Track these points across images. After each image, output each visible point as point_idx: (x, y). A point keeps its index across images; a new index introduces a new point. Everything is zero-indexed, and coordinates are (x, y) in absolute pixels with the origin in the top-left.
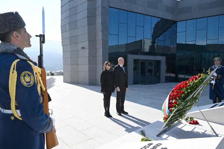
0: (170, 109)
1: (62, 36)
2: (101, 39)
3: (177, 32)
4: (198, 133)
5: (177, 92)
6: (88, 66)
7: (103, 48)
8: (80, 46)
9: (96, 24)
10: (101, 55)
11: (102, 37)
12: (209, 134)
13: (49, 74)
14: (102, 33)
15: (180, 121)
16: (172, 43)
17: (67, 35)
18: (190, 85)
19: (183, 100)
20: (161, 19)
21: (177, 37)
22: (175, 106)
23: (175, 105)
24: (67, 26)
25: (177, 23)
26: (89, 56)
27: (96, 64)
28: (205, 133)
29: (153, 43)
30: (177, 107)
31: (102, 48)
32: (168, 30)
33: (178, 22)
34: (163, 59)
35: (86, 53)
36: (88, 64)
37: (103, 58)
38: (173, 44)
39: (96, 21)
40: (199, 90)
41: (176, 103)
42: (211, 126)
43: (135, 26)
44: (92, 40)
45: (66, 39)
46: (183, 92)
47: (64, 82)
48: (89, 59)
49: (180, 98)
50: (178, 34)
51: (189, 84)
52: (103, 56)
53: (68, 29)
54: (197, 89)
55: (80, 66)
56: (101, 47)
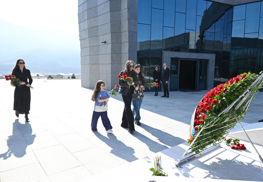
0: (196, 127)
1: (80, 27)
2: (127, 30)
3: (233, 20)
4: (242, 163)
5: (207, 101)
6: (110, 65)
7: (130, 42)
8: (102, 39)
9: (120, 10)
10: (127, 51)
11: (129, 28)
12: (259, 167)
13: (70, 77)
14: (129, 22)
15: (217, 144)
16: (225, 36)
17: (86, 25)
18: (226, 89)
19: (215, 114)
20: (212, 2)
21: (232, 27)
22: (204, 122)
23: (203, 120)
24: (86, 13)
25: (233, 8)
26: (111, 54)
27: (121, 64)
28: (253, 164)
29: (202, 36)
30: (206, 124)
31: (128, 43)
32: (221, 18)
33: (235, 7)
34: (211, 58)
35: (108, 48)
36: (110, 63)
37: (129, 55)
38: (227, 37)
39: (122, 5)
40: (244, 99)
41: (203, 118)
42: (260, 156)
43: (174, 13)
44: (116, 32)
45: (84, 31)
46: (215, 101)
47: (82, 86)
48: (112, 57)
49: (211, 110)
50: (233, 23)
51: (224, 89)
52: (129, 52)
53: (86, 18)
54: (240, 97)
55: (101, 65)
56: (127, 40)
